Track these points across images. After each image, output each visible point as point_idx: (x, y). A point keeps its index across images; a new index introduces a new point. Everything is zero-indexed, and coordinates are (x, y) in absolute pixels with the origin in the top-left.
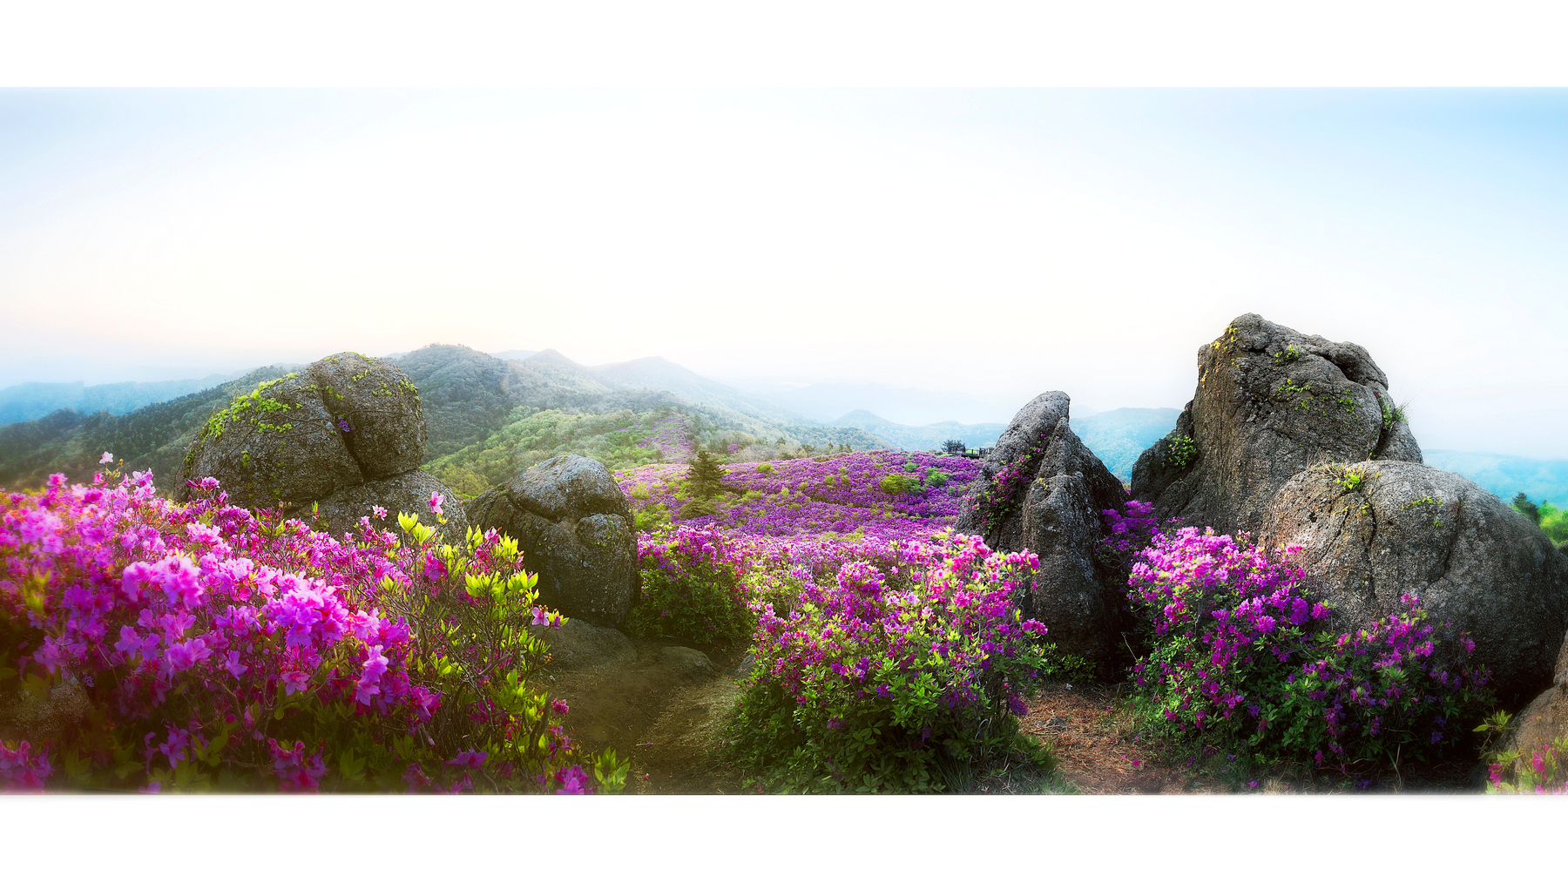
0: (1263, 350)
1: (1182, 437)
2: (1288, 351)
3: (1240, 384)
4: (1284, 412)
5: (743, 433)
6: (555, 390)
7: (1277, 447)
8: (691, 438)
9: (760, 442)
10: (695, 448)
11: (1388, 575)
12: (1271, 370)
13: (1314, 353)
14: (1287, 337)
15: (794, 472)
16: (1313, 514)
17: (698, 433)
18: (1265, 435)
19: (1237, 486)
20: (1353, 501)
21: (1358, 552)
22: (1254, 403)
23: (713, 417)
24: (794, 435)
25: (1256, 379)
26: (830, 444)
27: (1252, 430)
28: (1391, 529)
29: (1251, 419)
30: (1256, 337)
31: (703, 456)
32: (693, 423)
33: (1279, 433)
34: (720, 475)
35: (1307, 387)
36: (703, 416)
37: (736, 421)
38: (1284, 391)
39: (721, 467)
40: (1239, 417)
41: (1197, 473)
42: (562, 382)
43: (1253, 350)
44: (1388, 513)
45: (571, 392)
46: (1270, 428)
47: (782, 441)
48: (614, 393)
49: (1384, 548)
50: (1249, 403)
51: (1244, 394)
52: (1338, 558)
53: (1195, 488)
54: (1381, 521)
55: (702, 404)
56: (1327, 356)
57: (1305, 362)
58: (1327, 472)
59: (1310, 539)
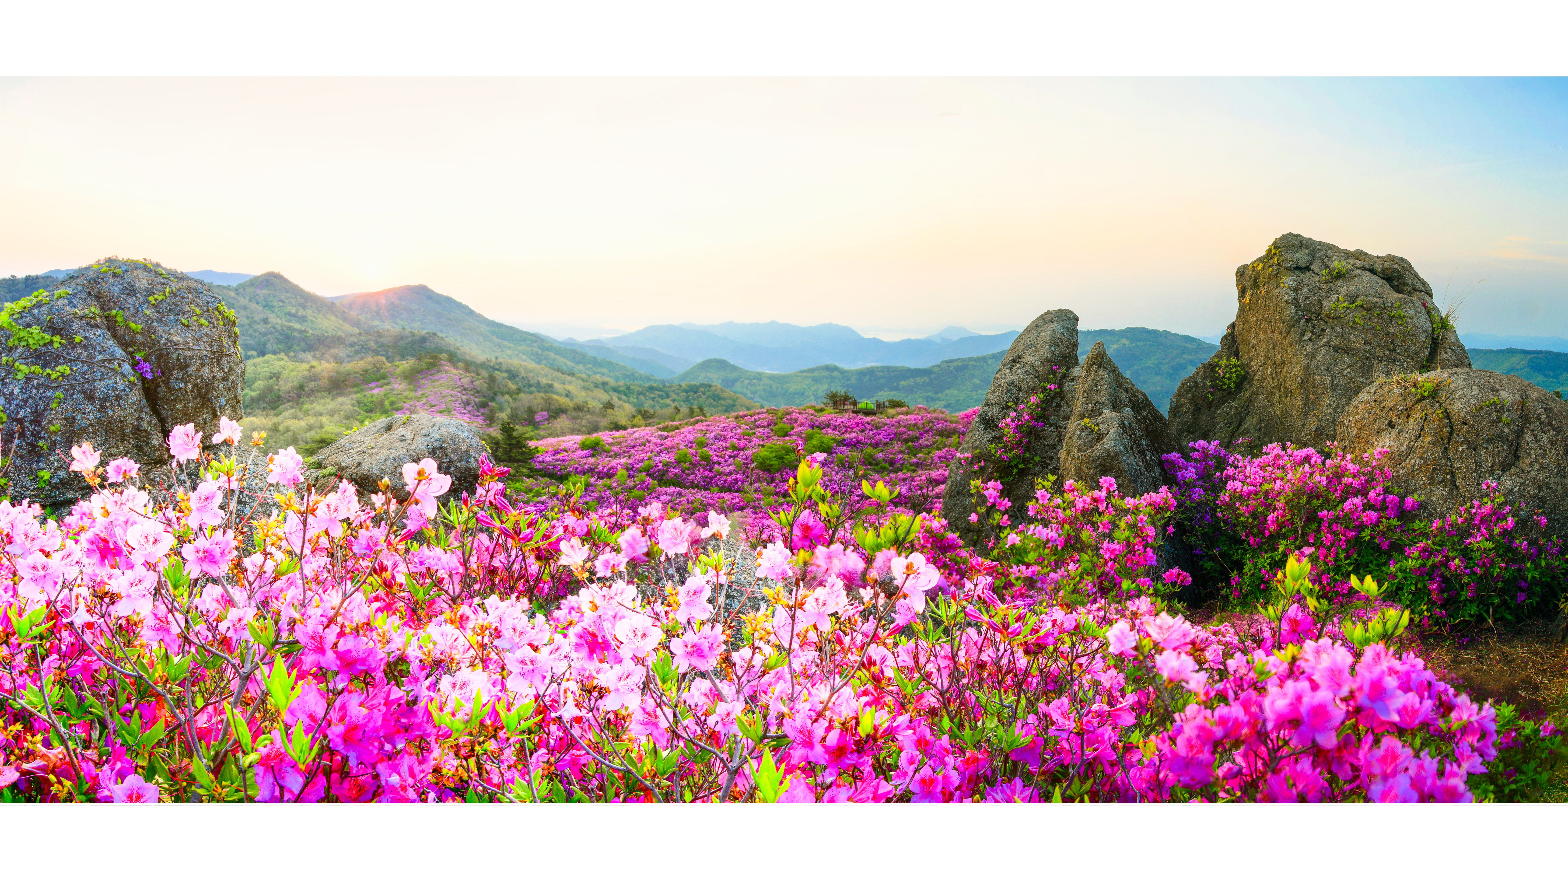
0: (1307, 268)
1: (1228, 359)
2: (1335, 269)
3: (1292, 303)
4: (1339, 329)
5: (555, 397)
6: (279, 327)
7: (1335, 363)
8: (484, 405)
9: (578, 408)
10: (490, 420)
11: (1467, 468)
12: (1320, 288)
13: (1360, 268)
14: (1330, 253)
15: (633, 447)
16: (1391, 421)
17: (493, 399)
18: (1323, 352)
19: (1299, 402)
20: (1429, 407)
21: (1439, 451)
22: (1308, 321)
23: (513, 375)
24: (624, 398)
25: (1307, 298)
26: (676, 408)
27: (1310, 348)
28: (1465, 428)
29: (1306, 337)
30: (1299, 255)
31: (507, 430)
32: (486, 385)
33: (1336, 349)
34: (531, 455)
35: (1359, 302)
36: (500, 376)
37: (544, 381)
38: (1336, 309)
39: (532, 444)
40: (1294, 336)
41: (1247, 394)
42: (288, 317)
43: (1298, 268)
44: (1462, 415)
45: (301, 331)
46: (1328, 345)
47: (609, 406)
48: (360, 334)
49: (1461, 444)
50: (1303, 322)
51: (1297, 313)
52: (1421, 458)
53: (1247, 409)
54: (1457, 422)
55: (496, 358)
56: (1372, 271)
57: (1353, 277)
58: (1398, 383)
59: (1392, 443)
